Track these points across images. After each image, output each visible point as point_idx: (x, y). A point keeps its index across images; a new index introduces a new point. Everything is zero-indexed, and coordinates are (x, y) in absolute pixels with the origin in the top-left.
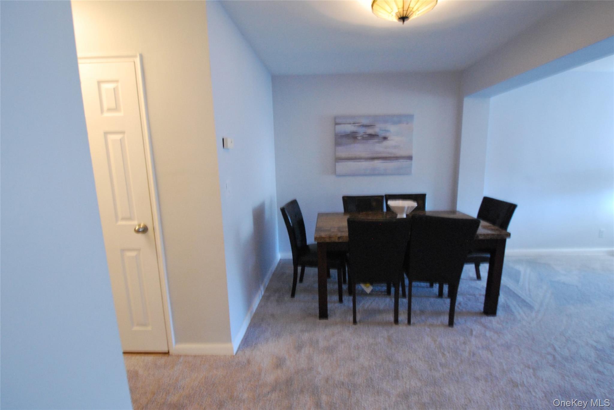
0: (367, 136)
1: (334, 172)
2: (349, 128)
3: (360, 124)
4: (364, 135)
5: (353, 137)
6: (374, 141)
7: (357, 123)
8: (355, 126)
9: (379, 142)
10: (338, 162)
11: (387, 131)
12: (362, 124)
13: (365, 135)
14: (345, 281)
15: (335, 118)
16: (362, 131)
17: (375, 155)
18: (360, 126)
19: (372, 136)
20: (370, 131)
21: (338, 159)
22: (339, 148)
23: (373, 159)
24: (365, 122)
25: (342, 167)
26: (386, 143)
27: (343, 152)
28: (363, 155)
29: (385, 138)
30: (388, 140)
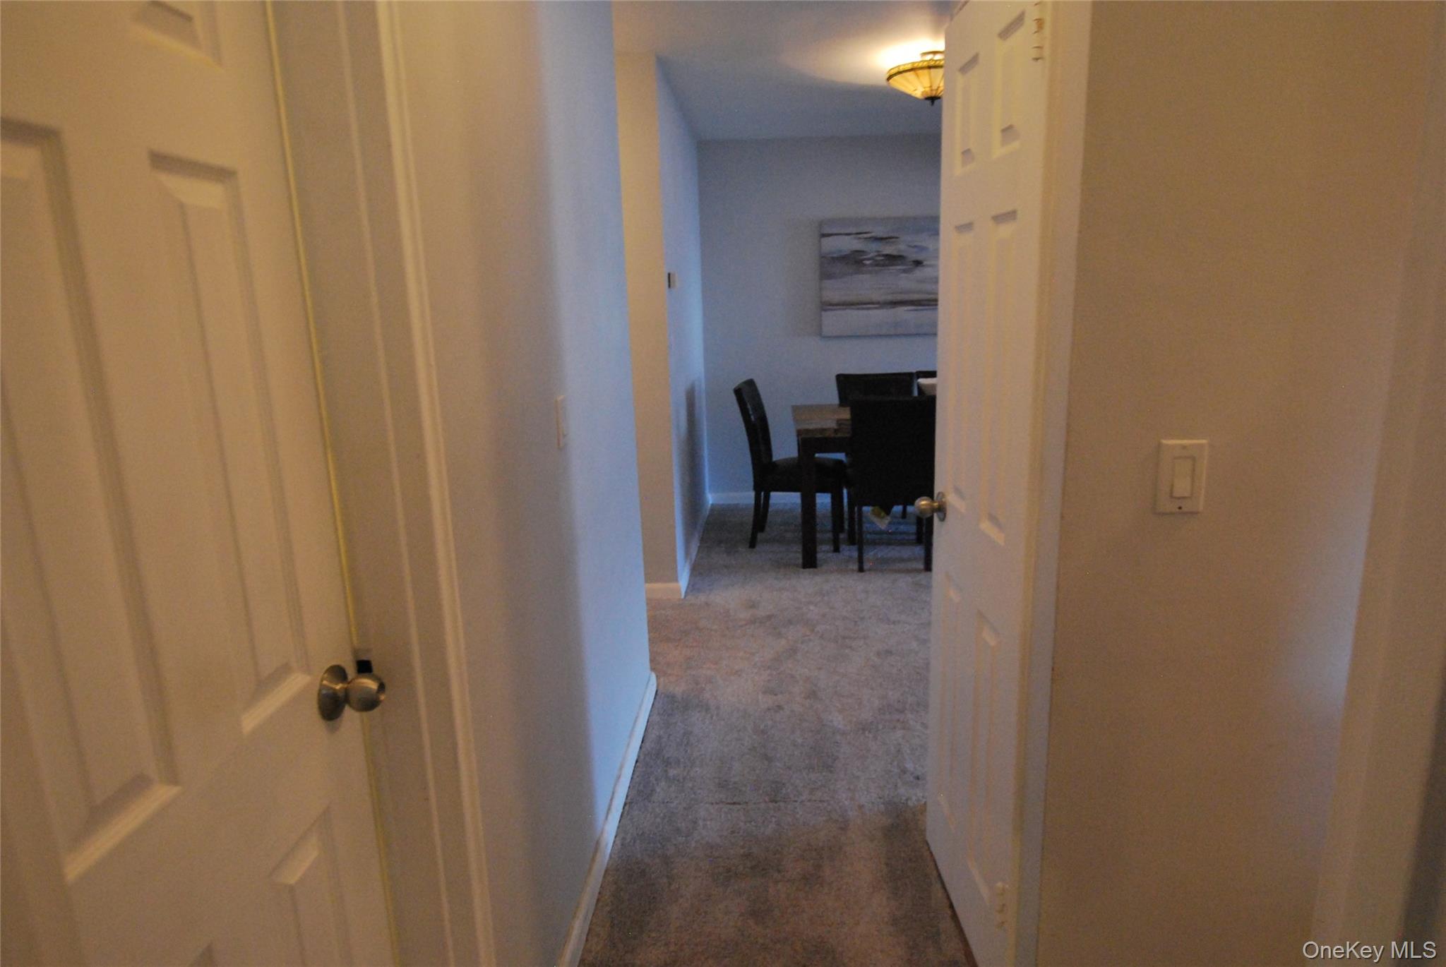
0: (883, 258)
1: (820, 333)
2: (848, 245)
3: (869, 235)
4: (876, 256)
5: (854, 261)
6: (899, 267)
7: (866, 233)
8: (860, 238)
9: (905, 271)
10: (825, 310)
11: (922, 249)
12: (873, 234)
13: (879, 256)
14: (842, 530)
15: (821, 224)
16: (872, 248)
17: (899, 297)
18: (870, 238)
19: (893, 259)
20: (889, 250)
21: (827, 306)
22: (827, 283)
23: (895, 304)
24: (879, 231)
25: (834, 318)
26: (919, 273)
27: (835, 291)
28: (876, 296)
29: (918, 263)
30: (923, 266)
